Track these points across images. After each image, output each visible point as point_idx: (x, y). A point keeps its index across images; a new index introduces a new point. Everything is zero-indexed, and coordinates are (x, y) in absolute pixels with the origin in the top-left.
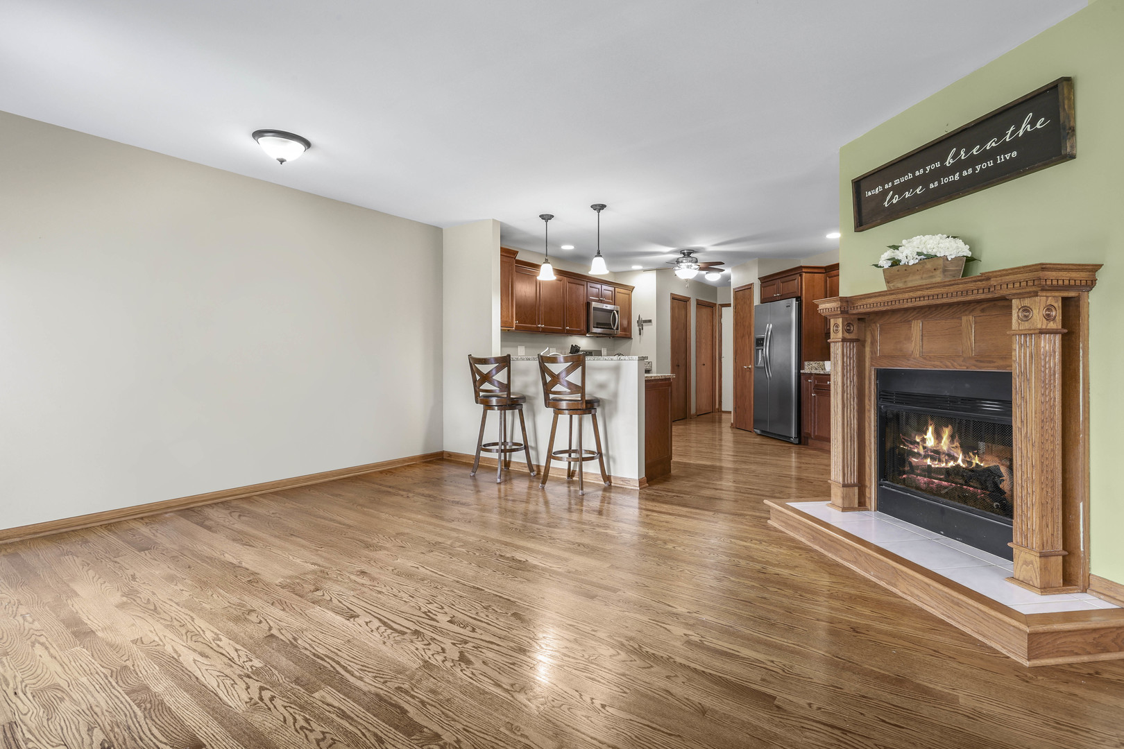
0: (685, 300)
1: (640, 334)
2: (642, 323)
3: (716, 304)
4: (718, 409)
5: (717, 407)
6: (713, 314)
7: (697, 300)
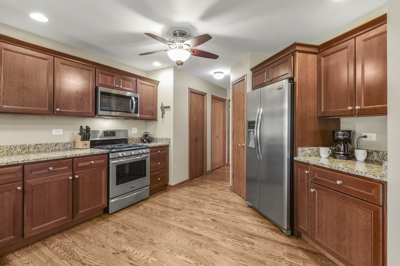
0: (203, 95)
1: (162, 117)
2: (163, 108)
3: (226, 100)
4: (227, 163)
5: (227, 162)
6: (224, 106)
7: (212, 95)
